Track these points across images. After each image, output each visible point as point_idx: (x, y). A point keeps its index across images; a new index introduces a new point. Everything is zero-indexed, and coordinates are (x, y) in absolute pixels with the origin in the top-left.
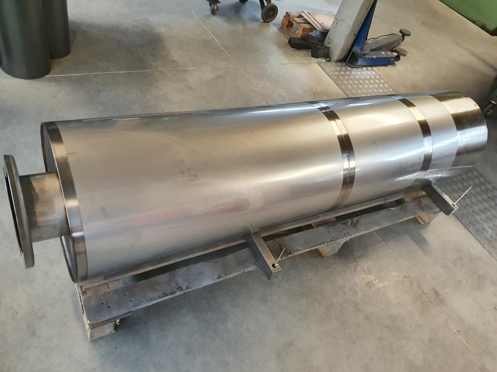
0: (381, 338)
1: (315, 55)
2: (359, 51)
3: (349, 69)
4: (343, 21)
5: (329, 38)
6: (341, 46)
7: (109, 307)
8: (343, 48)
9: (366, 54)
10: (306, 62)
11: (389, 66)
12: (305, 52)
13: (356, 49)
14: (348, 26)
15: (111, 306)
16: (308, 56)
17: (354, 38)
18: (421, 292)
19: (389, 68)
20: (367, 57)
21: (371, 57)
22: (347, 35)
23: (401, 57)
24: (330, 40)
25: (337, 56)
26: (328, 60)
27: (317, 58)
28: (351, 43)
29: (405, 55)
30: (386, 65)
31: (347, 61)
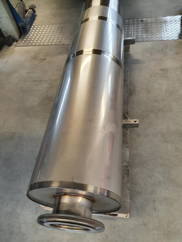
0: (174, 100)
1: (10, 45)
2: (23, 24)
3: (28, 35)
4: (3, 18)
5: (4, 32)
6: (14, 30)
7: (124, 202)
8: (16, 30)
9: (26, 22)
10: (11, 51)
11: (35, 18)
12: (4, 48)
13: (20, 24)
14: (7, 18)
15: (124, 201)
16: (8, 48)
17: (15, 20)
18: (160, 75)
19: (37, 18)
20: (27, 23)
21: (28, 21)
22: (11, 22)
23: (35, 9)
24: (6, 32)
25: (17, 35)
26: (16, 41)
27: (12, 45)
28: (15, 24)
29: (35, 7)
30: (35, 19)
31: (23, 33)
